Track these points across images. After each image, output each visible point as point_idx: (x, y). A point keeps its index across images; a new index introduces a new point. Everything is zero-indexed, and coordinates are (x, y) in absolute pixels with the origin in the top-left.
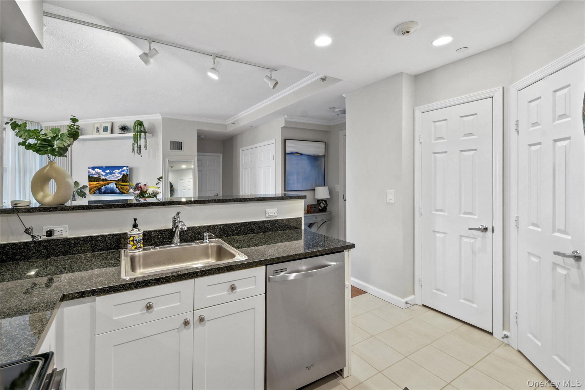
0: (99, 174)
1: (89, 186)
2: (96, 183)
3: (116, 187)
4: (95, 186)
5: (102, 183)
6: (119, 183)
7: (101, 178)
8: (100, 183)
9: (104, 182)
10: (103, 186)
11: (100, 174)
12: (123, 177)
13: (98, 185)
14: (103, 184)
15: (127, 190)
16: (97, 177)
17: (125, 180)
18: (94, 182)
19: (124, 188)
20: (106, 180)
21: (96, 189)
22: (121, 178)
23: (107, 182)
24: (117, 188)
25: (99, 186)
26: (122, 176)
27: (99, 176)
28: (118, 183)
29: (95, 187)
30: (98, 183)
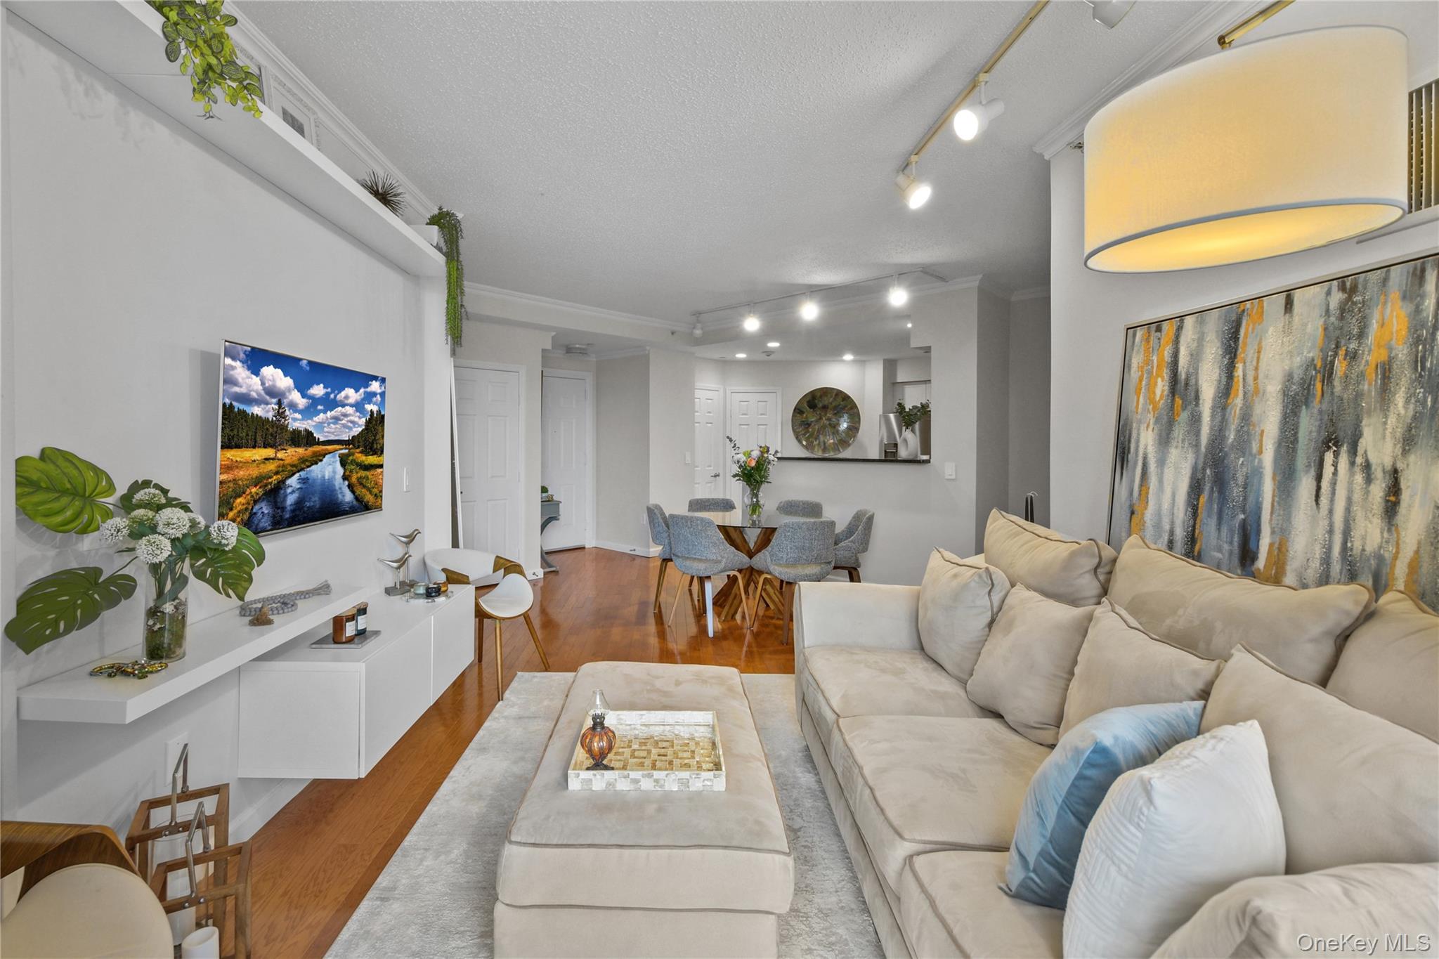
0: (279, 403)
1: (224, 477)
2: (260, 453)
3: (345, 478)
4: (254, 472)
5: (291, 454)
6: (353, 454)
7: (290, 428)
8: (280, 455)
9: (301, 450)
10: (293, 474)
11: (285, 402)
12: (368, 423)
13: (272, 466)
14: (295, 460)
15: (375, 491)
16: (270, 415)
17: (373, 443)
18: (254, 447)
19: (367, 478)
20: (306, 439)
21: (261, 492)
22: (360, 429)
23: (311, 449)
24: (347, 483)
25: (277, 473)
26: (364, 420)
27: (280, 414)
28: (351, 458)
29: (257, 481)
30: (269, 452)
